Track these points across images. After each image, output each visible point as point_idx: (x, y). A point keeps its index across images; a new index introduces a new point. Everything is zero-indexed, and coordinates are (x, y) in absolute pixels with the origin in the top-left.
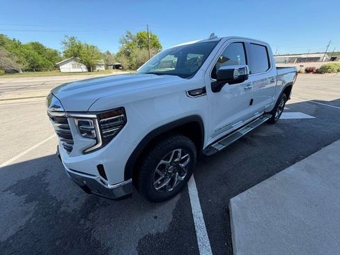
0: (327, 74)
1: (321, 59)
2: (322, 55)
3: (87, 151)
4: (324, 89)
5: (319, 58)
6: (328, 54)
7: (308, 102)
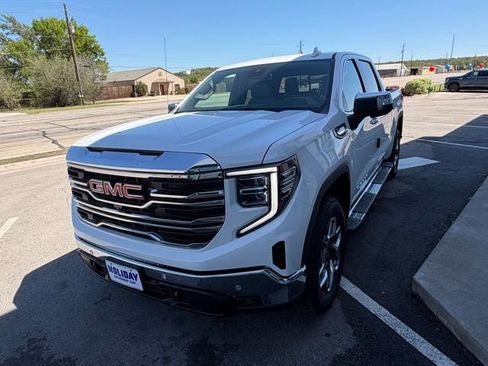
0: (416, 97)
1: (398, 72)
2: (397, 67)
3: (242, 232)
4: (425, 120)
5: (395, 70)
6: (405, 63)
7: (416, 141)
